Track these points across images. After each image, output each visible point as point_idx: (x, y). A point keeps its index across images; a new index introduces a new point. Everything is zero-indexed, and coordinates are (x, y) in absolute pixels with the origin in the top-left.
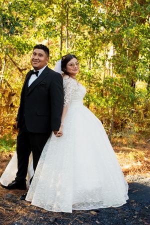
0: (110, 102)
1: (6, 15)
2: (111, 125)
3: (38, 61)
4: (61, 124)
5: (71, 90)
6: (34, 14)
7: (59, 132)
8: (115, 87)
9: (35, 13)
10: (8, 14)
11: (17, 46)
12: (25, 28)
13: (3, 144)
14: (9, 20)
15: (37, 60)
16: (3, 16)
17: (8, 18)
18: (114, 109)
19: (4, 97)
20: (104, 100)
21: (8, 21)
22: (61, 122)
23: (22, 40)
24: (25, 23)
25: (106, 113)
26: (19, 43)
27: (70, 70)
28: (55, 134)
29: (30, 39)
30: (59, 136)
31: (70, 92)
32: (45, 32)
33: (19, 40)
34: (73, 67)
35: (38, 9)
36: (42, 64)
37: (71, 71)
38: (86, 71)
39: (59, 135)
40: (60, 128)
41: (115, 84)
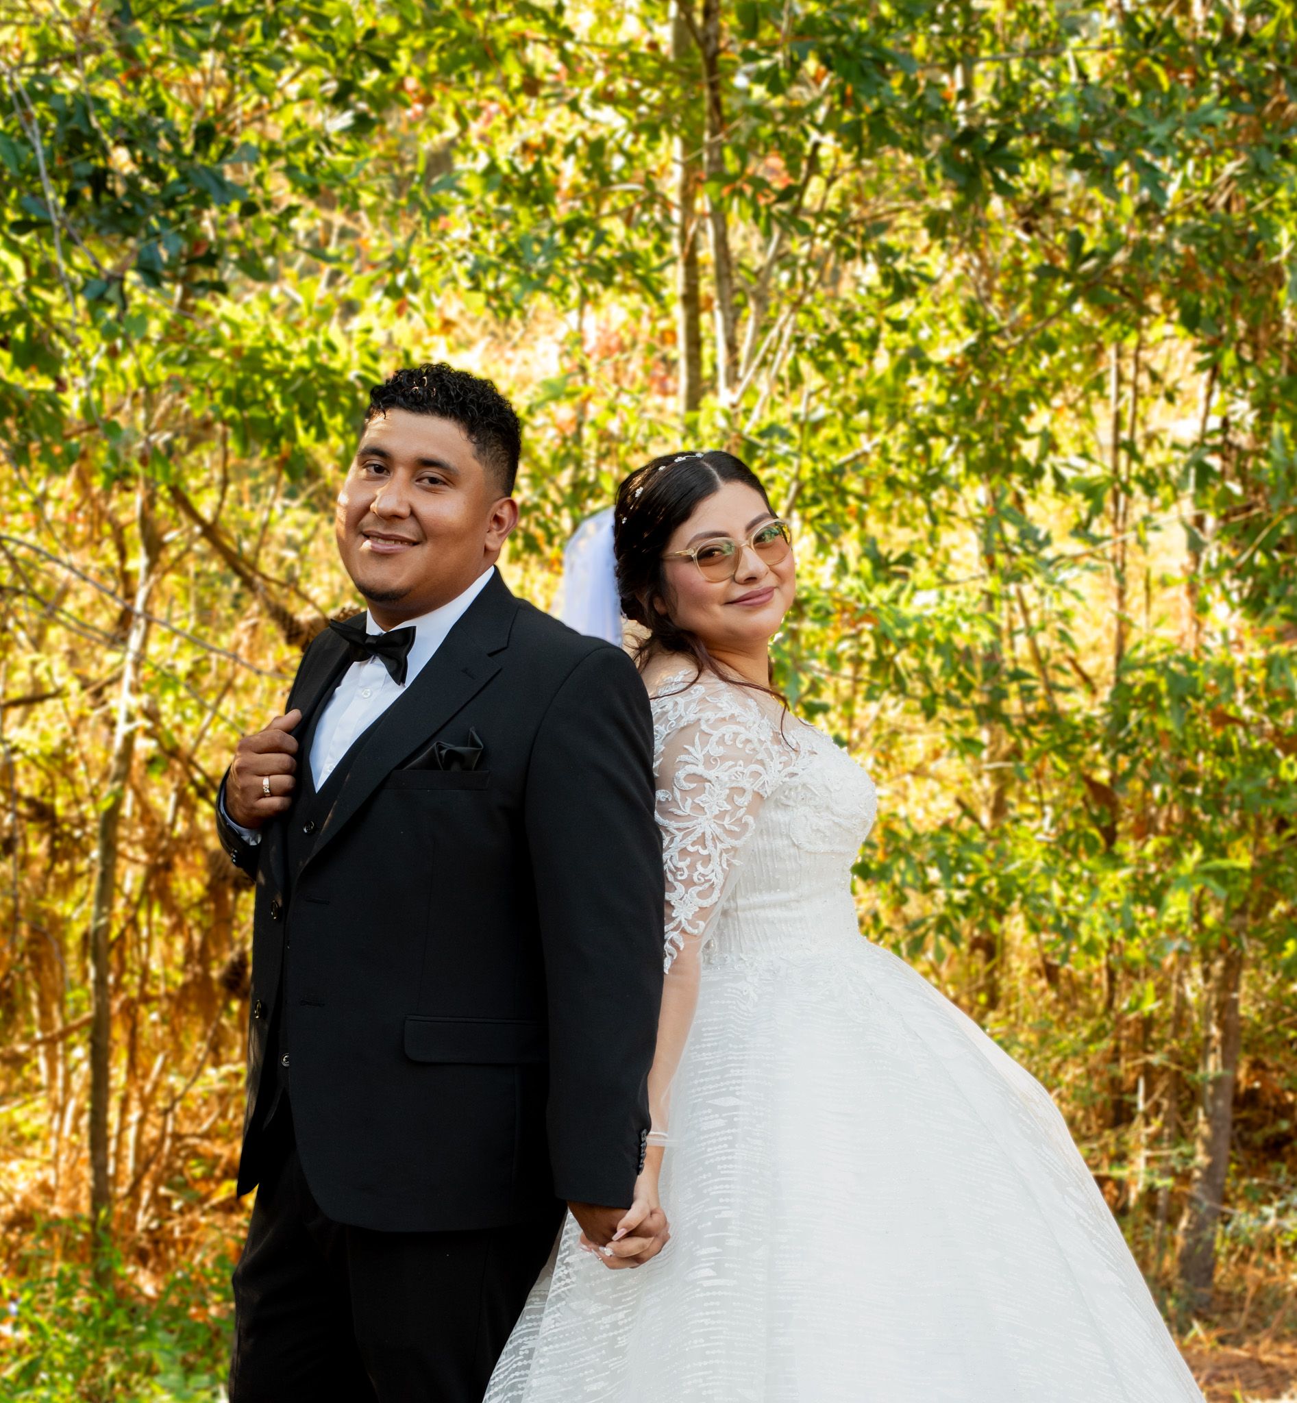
0: (1178, 904)
1: (89, 104)
2: (1204, 1129)
3: (407, 530)
4: (653, 1139)
5: (714, 800)
6: (373, 77)
7: (632, 1217)
8: (1224, 750)
9: (384, 66)
10: (109, 90)
11: (235, 398)
12: (292, 211)
13: (160, 1361)
14: (129, 144)
15: (392, 518)
16: (65, 116)
17: (117, 124)
18: (1234, 965)
19: (170, 907)
20: (1115, 880)
21: (121, 159)
22: (645, 1124)
23: (279, 334)
24: (290, 170)
25: (1150, 1005)
26: (250, 361)
27: (700, 601)
28: (598, 1235)
29: (356, 323)
30: (636, 1259)
31: (705, 825)
32: (489, 239)
33: (249, 340)
34: (722, 571)
35: (407, 25)
36: (452, 557)
37: (717, 618)
38: (908, 610)
39: (633, 1245)
40: (643, 1183)
41: (1222, 719)
